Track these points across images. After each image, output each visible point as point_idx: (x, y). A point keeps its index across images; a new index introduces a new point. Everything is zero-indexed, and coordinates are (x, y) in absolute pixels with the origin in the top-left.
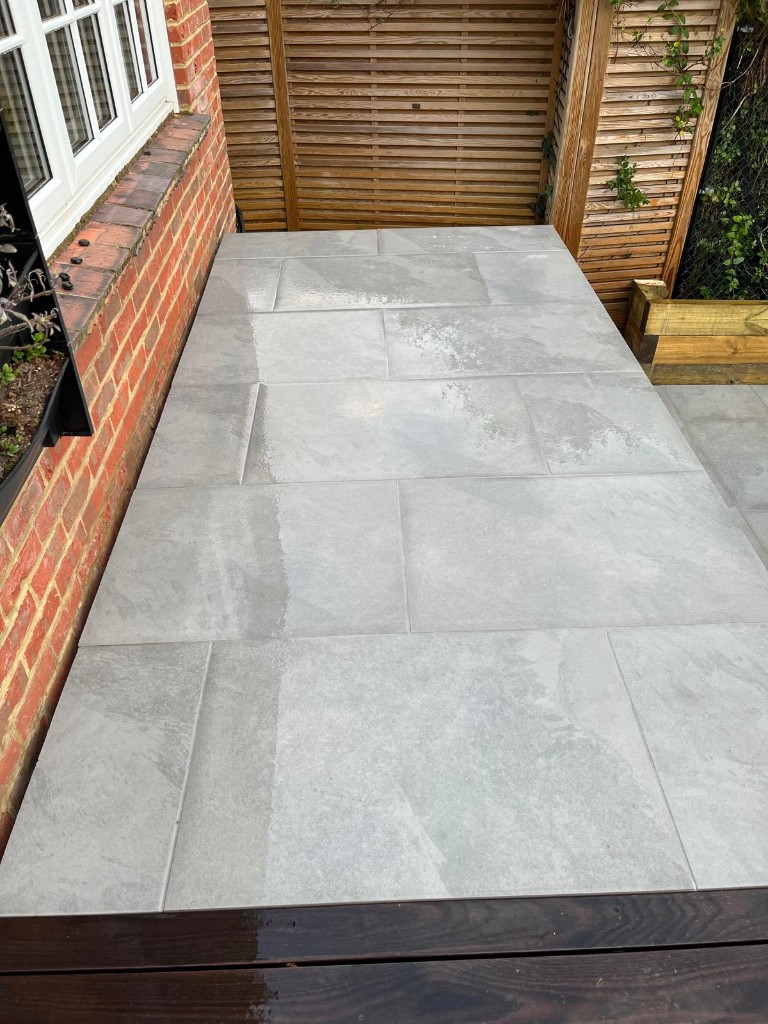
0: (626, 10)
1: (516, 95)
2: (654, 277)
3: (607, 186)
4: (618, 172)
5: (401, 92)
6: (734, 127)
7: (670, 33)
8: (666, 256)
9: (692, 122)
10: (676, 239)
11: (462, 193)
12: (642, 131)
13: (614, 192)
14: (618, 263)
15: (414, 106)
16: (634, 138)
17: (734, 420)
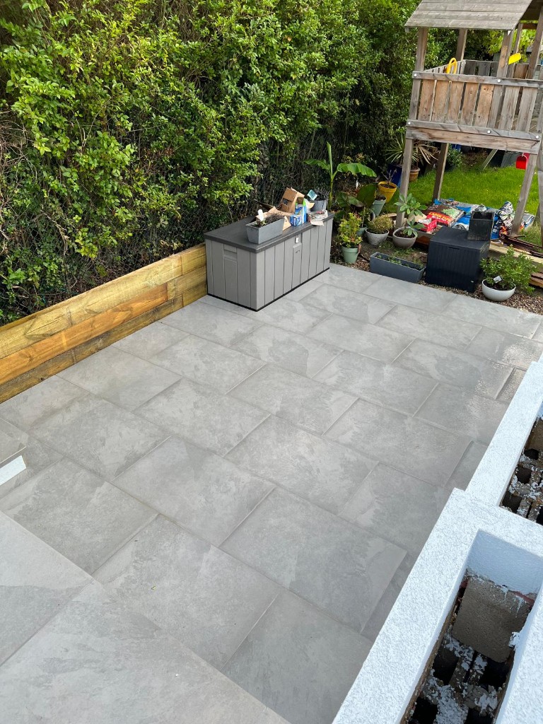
17: (61, 409)
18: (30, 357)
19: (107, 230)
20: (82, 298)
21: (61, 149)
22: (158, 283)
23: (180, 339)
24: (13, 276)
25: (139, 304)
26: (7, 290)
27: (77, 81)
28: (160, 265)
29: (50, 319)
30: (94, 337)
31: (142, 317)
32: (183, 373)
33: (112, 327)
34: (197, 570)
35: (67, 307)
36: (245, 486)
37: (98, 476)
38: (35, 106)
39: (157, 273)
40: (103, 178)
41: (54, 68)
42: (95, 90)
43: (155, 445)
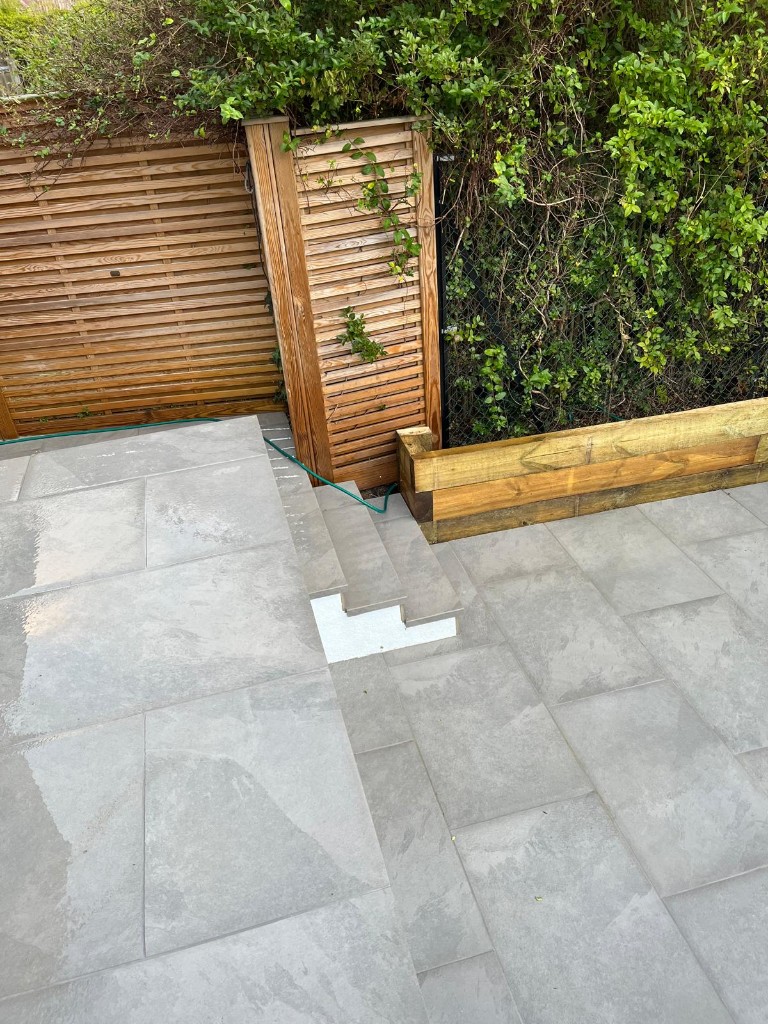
0: (305, 154)
1: (226, 250)
2: (418, 424)
3: (338, 341)
4: (347, 325)
5: (93, 262)
6: (461, 261)
7: (364, 174)
8: (425, 400)
9: (413, 261)
10: (430, 381)
11: (194, 357)
12: (361, 279)
13: (348, 346)
14: (374, 416)
15: (112, 273)
16: (354, 288)
17: (530, 573)
18: (519, 490)
19: (692, 335)
20: (616, 428)
21: (659, 209)
22: (745, 433)
23: (748, 530)
24: (535, 378)
25: (700, 458)
26: (524, 394)
27: (720, 108)
28: (759, 406)
29: (561, 447)
30: (615, 486)
31: (700, 478)
32: (728, 586)
33: (646, 481)
34: (614, 913)
35: (589, 436)
36: (752, 824)
37: (537, 690)
38: (643, 143)
39: (748, 417)
40: (712, 257)
41: (688, 87)
42: (744, 123)
43: (635, 682)
